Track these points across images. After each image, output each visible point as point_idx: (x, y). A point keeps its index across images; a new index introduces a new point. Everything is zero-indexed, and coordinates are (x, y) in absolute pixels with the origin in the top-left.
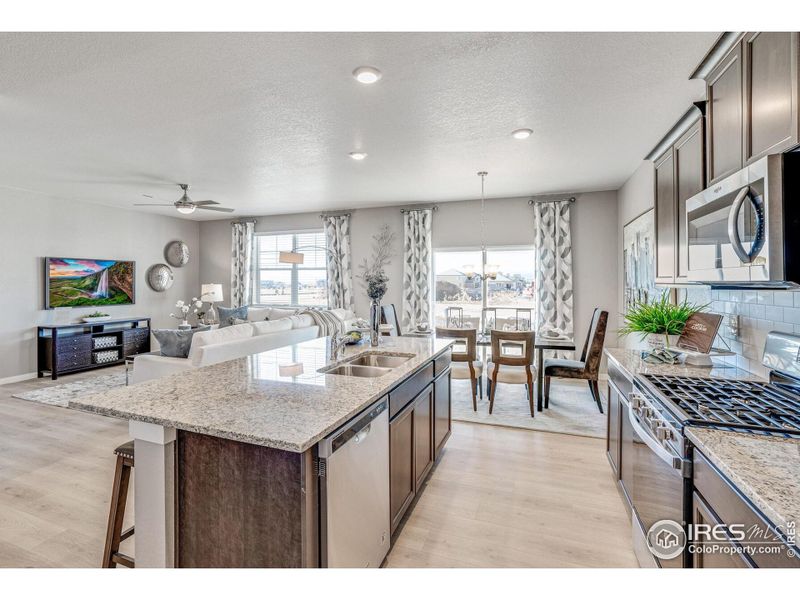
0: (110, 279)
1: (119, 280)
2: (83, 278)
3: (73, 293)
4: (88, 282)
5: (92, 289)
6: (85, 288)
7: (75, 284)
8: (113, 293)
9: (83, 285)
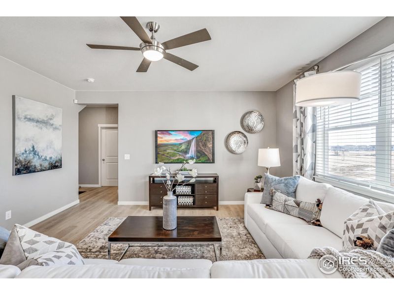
0: (197, 145)
1: (203, 146)
2: (181, 144)
3: (174, 155)
4: (183, 147)
5: (186, 152)
6: (181, 151)
7: (175, 148)
8: (199, 155)
9: (181, 149)
